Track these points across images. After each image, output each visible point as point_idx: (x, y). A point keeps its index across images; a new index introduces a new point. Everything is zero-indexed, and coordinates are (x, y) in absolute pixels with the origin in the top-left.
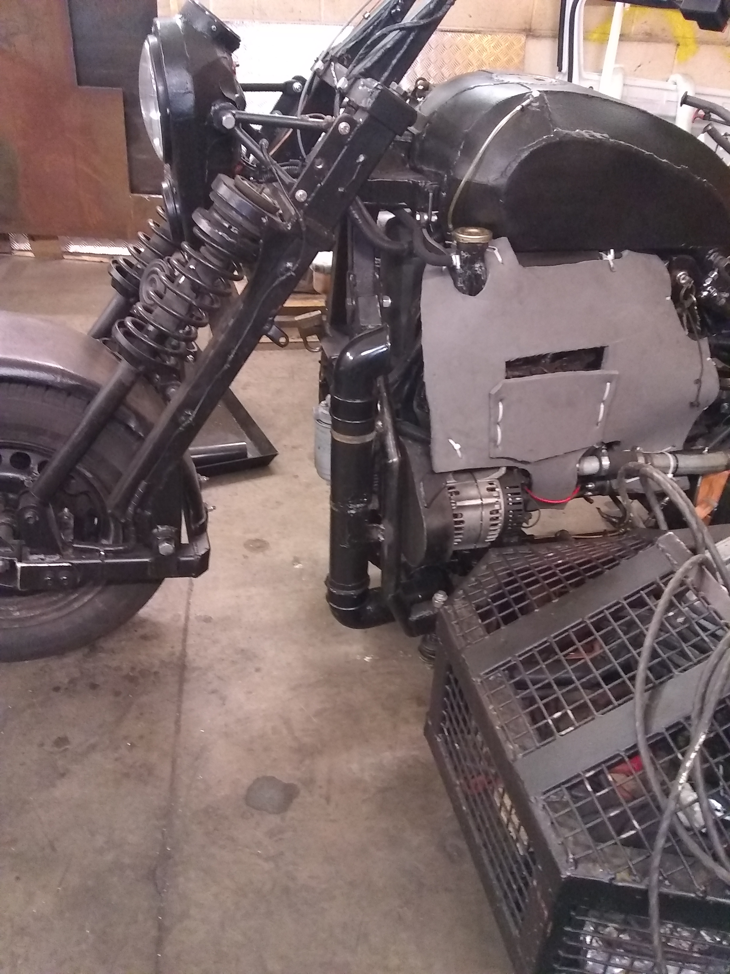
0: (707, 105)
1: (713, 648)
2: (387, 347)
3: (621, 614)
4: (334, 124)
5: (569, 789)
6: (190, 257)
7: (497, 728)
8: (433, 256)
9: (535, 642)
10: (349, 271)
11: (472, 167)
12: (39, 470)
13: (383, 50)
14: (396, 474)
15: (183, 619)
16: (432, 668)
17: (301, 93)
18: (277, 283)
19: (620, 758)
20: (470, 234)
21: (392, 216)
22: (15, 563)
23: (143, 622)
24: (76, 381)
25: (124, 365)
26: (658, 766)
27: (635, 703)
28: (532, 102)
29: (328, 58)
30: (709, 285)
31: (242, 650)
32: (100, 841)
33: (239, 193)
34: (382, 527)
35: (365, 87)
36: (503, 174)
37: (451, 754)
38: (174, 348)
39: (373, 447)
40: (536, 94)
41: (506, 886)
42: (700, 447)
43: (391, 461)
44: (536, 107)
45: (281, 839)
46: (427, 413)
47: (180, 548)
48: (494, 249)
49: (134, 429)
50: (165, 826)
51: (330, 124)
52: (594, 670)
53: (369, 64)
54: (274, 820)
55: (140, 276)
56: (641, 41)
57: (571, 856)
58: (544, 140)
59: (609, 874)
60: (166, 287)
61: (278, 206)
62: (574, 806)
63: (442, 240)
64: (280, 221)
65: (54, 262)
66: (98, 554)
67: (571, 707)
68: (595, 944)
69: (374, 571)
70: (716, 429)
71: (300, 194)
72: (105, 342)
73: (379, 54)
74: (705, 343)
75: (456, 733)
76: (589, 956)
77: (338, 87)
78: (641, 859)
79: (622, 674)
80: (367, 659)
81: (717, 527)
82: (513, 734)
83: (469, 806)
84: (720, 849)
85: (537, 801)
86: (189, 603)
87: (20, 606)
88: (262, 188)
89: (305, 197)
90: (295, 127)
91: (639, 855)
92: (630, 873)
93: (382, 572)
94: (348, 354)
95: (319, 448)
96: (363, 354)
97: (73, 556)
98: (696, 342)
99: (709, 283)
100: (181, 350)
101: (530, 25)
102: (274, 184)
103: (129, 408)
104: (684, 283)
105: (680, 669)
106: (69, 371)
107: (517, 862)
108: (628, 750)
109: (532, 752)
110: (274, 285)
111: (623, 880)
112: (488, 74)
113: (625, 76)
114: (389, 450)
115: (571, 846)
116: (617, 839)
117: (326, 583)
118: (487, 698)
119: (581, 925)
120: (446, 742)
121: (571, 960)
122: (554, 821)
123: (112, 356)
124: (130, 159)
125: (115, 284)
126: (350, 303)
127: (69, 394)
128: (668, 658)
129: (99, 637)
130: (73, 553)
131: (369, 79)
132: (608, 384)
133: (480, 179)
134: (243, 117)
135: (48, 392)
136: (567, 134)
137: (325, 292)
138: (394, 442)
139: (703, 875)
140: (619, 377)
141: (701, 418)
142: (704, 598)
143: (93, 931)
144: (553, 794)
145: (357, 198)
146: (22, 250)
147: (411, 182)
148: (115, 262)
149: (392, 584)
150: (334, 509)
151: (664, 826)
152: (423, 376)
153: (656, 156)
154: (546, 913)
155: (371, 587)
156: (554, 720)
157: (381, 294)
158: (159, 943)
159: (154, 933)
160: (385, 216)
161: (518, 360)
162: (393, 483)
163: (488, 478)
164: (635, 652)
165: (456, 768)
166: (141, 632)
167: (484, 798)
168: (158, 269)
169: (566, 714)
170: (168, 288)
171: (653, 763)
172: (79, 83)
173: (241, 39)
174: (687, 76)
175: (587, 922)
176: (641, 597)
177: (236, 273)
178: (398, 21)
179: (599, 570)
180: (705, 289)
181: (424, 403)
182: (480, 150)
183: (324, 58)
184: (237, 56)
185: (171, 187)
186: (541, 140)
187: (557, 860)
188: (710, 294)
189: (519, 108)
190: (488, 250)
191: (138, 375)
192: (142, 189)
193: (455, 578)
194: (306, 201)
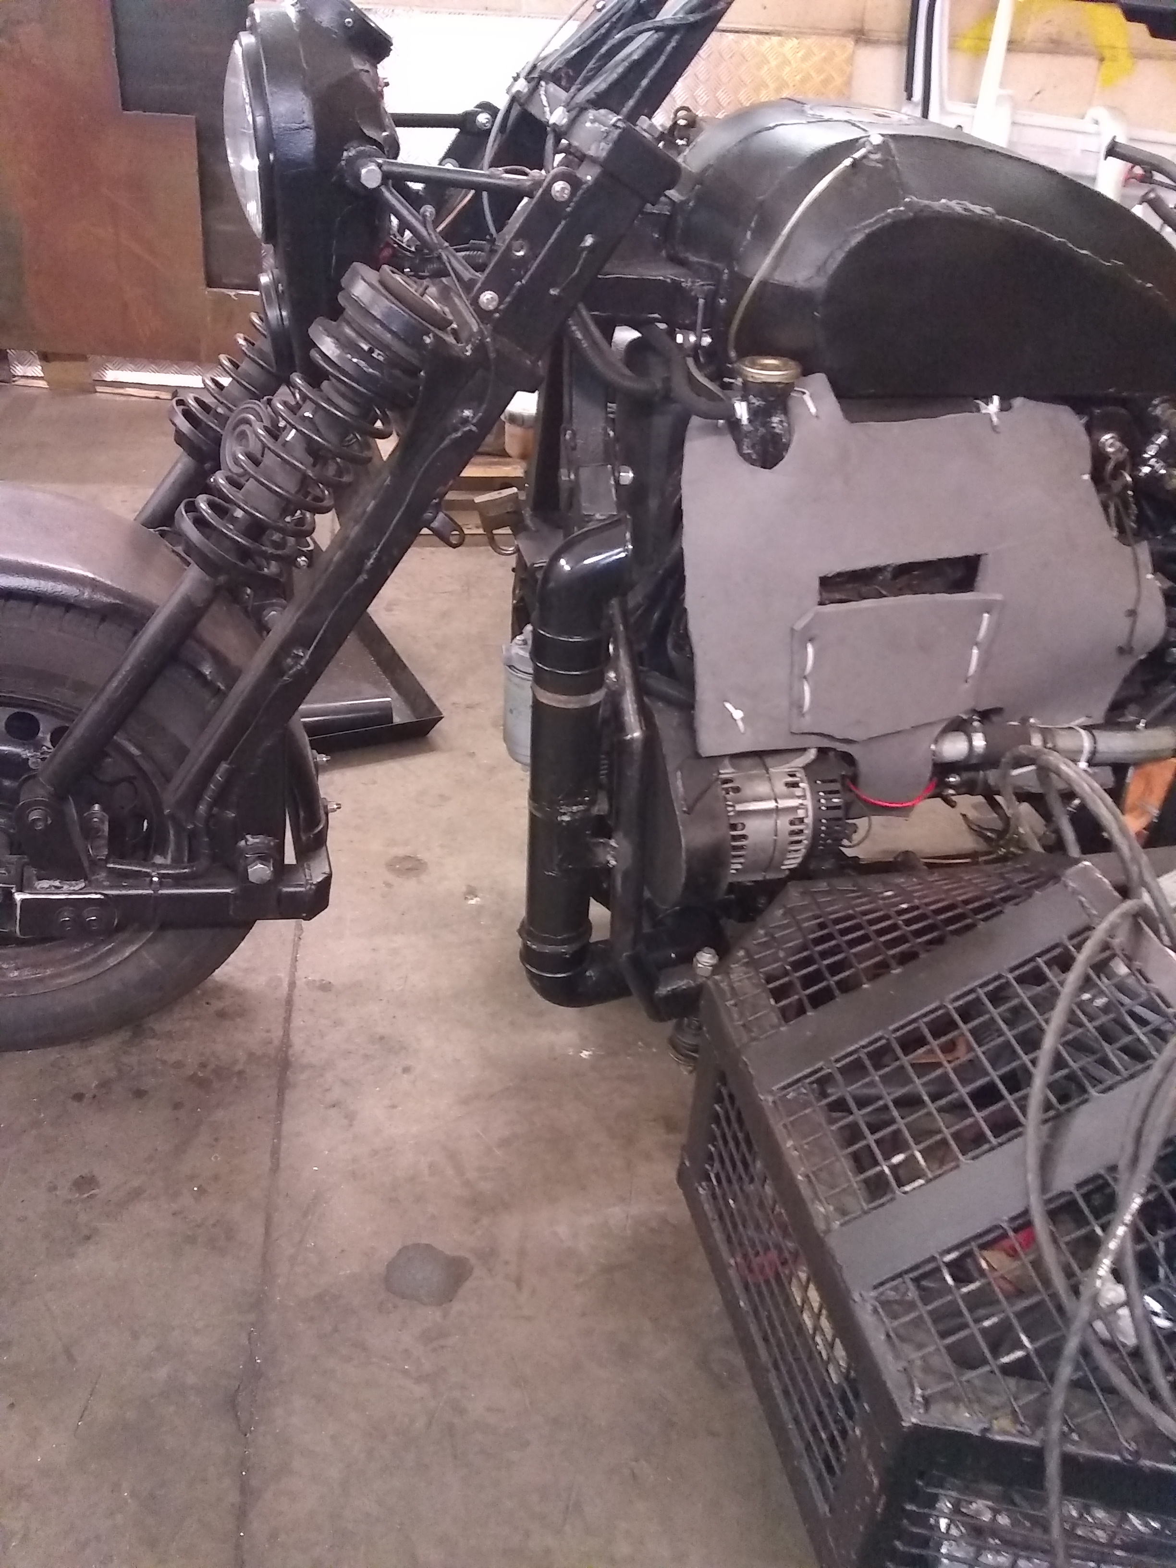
0: (1146, 159)
1: (1154, 1053)
2: (627, 550)
3: (1003, 994)
4: (545, 184)
5: (916, 1280)
6: (305, 398)
7: (800, 1177)
8: (703, 403)
9: (861, 1039)
10: (563, 426)
11: (768, 261)
12: (54, 742)
13: (626, 64)
14: (637, 758)
15: (285, 985)
16: (691, 1072)
17: (489, 131)
18: (447, 442)
19: (1001, 1231)
20: (765, 367)
21: (635, 334)
22: (12, 894)
23: (220, 990)
24: (115, 598)
25: (194, 573)
26: (1063, 1246)
27: (1025, 1145)
28: (870, 152)
29: (535, 75)
30: (1153, 457)
31: (382, 1038)
32: (146, 1346)
33: (386, 293)
34: (613, 843)
35: (596, 125)
36: (820, 270)
37: (721, 1217)
38: (277, 545)
39: (601, 712)
40: (877, 140)
41: (808, 1434)
42: (1132, 718)
43: (629, 737)
44: (877, 161)
45: (442, 1347)
46: (690, 659)
47: (282, 871)
48: (804, 393)
49: (209, 678)
50: (253, 1325)
51: (538, 184)
52: (958, 1085)
53: (603, 86)
54: (431, 1315)
55: (223, 425)
56: (1040, 51)
57: (919, 1391)
58: (888, 215)
59: (980, 1421)
60: (264, 446)
61: (450, 317)
62: (924, 1310)
63: (717, 377)
64: (454, 342)
65: (81, 397)
66: (148, 879)
67: (922, 1146)
68: (954, 1532)
69: (598, 912)
70: (1160, 690)
71: (488, 298)
72: (163, 534)
73: (620, 70)
74: (1144, 551)
75: (729, 1181)
76: (944, 1550)
77: (551, 122)
78: (1032, 1397)
79: (1005, 1092)
80: (585, 1054)
81: (1161, 852)
82: (823, 1188)
83: (751, 1301)
84: (1162, 1382)
85: (863, 1300)
86: (295, 960)
87: (20, 962)
88: (424, 286)
89: (495, 303)
90: (479, 188)
91: (1030, 1390)
92: (1016, 1420)
93: (612, 916)
94: (563, 562)
95: (511, 711)
96: (587, 562)
97: (106, 883)
98: (1129, 549)
99: (1152, 453)
100: (286, 551)
101: (862, 21)
102: (444, 280)
103: (202, 642)
104: (1113, 453)
105: (1101, 1087)
106: (102, 580)
107: (828, 1395)
108: (1013, 1219)
109: (855, 1218)
110: (442, 446)
111: (1005, 1433)
112: (796, 105)
113: (1016, 107)
114: (626, 718)
115: (918, 1374)
116: (994, 1365)
117: (520, 932)
118: (784, 1130)
119: (932, 1502)
120: (714, 1196)
121: (913, 1556)
122: (892, 1334)
123: (173, 555)
124: (206, 232)
125: (180, 438)
126: (565, 476)
127: (103, 619)
128: (1082, 1069)
129: (149, 1015)
130: (107, 877)
131: (603, 111)
132: (986, 615)
133: (783, 277)
134: (395, 169)
135: (68, 616)
136: (926, 206)
137: (524, 457)
138: (635, 706)
139: (1133, 1424)
140: (1003, 604)
141: (1134, 672)
142: (1140, 972)
143: (133, 1494)
144: (891, 1289)
145: (581, 306)
146: (27, 377)
147: (669, 280)
148: (180, 402)
149: (629, 936)
150: (535, 813)
151: (1072, 1345)
152: (684, 599)
153: (1070, 245)
154: (876, 1482)
155: (594, 938)
156: (893, 1168)
157: (617, 463)
158: (241, 1515)
159: (234, 1497)
160: (625, 335)
161: (839, 575)
162: (633, 772)
163: (788, 765)
164: (1026, 1059)
165: (729, 1240)
166: (218, 1005)
167: (776, 1291)
168: (251, 417)
169: (913, 1156)
170: (269, 448)
171: (1055, 1241)
172: (126, 107)
173: (394, 42)
174: (1116, 110)
175: (941, 1497)
176: (1038, 968)
177: (379, 424)
178: (651, 15)
179: (969, 921)
180: (1145, 462)
181: (684, 642)
182: (782, 230)
183: (530, 73)
184: (385, 69)
185: (275, 282)
186: (883, 215)
187: (895, 1396)
188: (1154, 472)
189: (848, 162)
190: (793, 394)
191: (217, 591)
192: (225, 281)
193: (730, 926)
194: (496, 310)
